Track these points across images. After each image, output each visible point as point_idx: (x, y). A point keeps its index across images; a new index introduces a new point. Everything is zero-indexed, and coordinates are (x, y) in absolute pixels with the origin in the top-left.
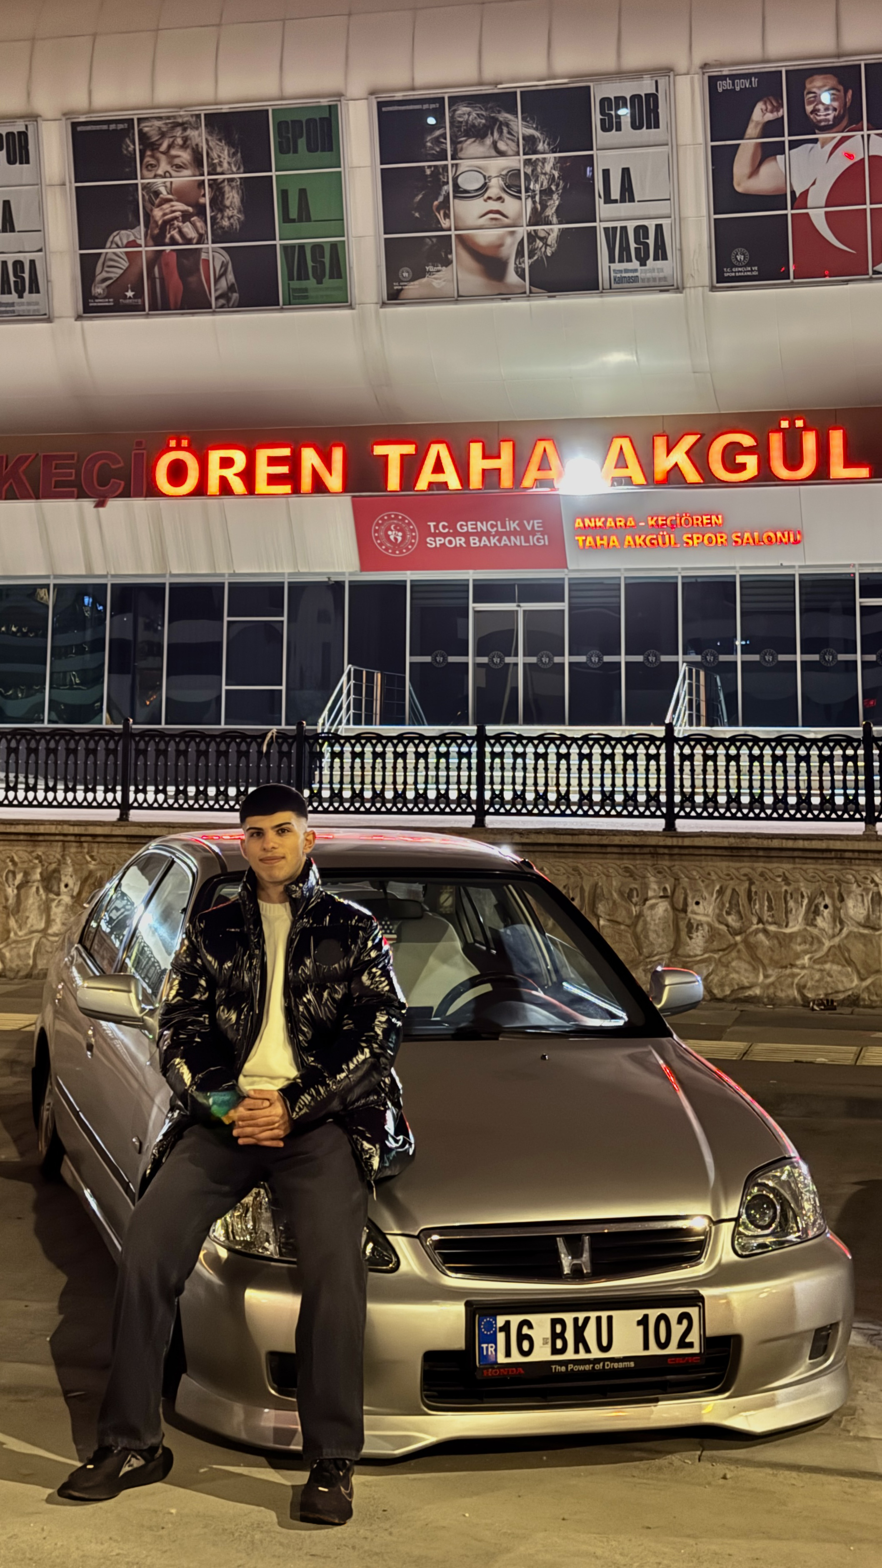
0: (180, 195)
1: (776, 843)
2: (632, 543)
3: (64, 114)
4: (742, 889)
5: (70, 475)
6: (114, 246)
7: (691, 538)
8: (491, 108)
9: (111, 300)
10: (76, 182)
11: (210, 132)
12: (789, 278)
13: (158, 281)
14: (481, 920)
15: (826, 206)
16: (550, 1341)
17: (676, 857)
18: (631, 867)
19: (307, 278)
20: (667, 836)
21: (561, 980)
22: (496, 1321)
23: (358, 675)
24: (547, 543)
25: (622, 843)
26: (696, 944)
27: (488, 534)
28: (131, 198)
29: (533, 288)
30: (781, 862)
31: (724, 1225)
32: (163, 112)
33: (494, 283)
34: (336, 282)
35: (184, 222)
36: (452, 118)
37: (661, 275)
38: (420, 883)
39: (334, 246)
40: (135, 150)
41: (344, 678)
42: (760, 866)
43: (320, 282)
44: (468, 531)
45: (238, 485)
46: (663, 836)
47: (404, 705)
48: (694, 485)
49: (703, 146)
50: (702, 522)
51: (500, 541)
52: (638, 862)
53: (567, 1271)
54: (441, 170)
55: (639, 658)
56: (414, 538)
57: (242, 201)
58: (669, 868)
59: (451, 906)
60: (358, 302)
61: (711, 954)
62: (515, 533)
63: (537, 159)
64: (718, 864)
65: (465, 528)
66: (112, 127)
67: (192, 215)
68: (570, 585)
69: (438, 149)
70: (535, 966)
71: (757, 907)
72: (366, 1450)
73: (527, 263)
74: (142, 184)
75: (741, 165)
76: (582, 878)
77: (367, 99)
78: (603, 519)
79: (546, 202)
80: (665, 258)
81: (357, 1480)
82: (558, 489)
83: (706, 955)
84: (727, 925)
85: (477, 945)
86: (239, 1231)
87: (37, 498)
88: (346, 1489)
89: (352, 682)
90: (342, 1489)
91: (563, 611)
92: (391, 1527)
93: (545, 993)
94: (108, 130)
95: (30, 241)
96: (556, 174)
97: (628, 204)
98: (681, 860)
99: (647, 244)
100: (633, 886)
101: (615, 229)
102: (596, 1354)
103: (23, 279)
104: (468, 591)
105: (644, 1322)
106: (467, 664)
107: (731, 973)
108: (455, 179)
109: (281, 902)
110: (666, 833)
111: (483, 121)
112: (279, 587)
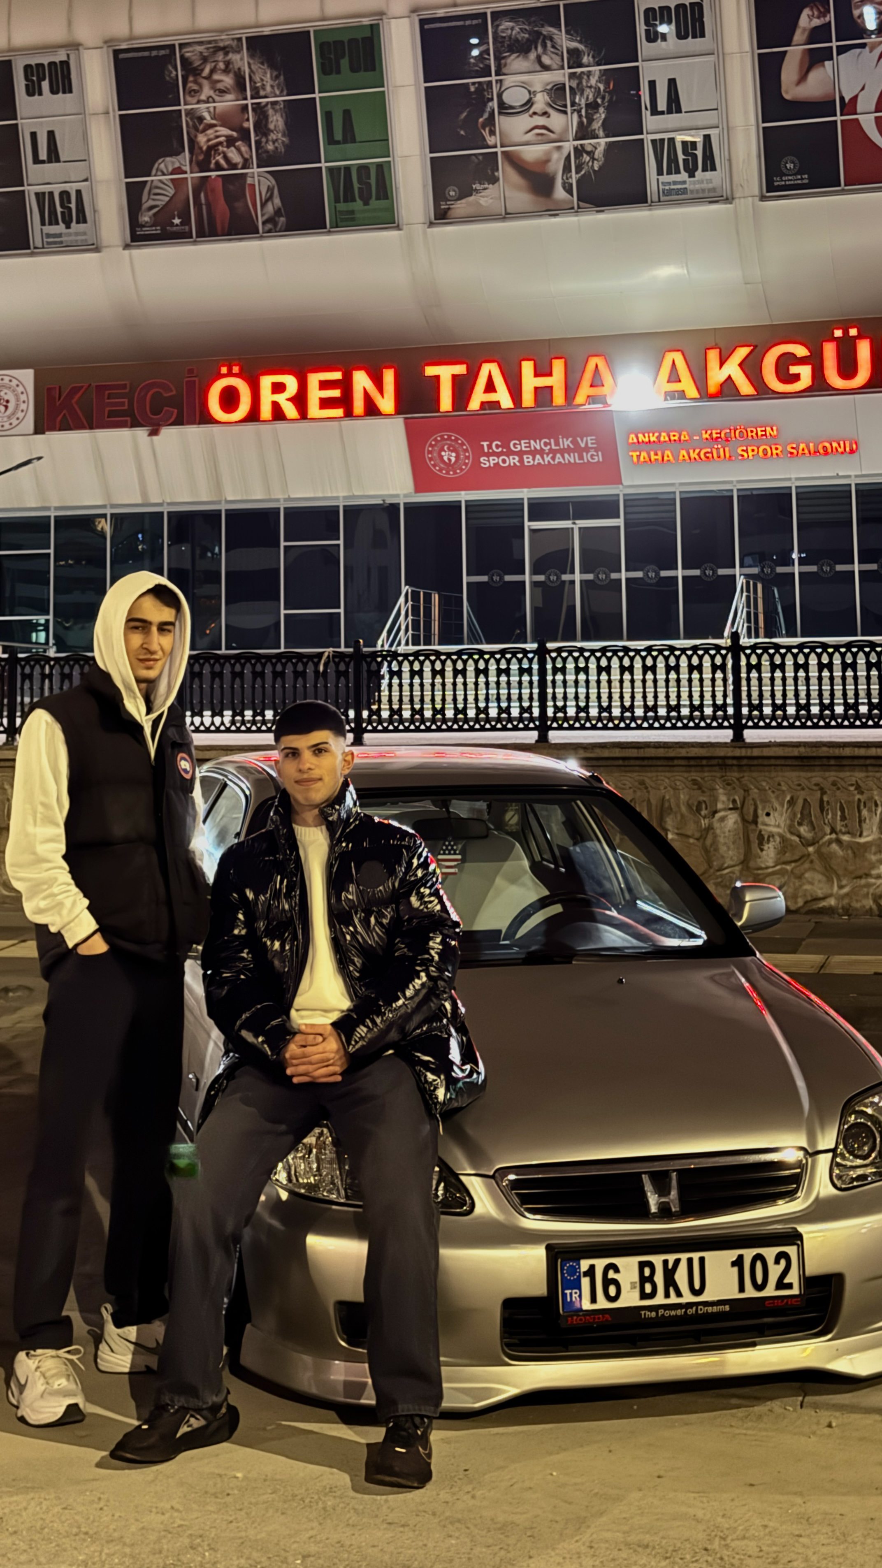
0: (224, 120)
1: (847, 752)
2: (686, 457)
3: (106, 42)
4: (814, 799)
5: (123, 404)
6: (159, 173)
7: (746, 451)
8: (534, 22)
9: (158, 228)
10: (120, 109)
11: (252, 56)
12: (839, 185)
13: (204, 207)
14: (549, 836)
15: (876, 111)
16: (638, 1285)
17: (745, 768)
18: (699, 779)
19: (354, 200)
20: (735, 747)
21: (634, 899)
22: (579, 1265)
23: (415, 596)
24: (601, 460)
25: (689, 755)
26: (769, 855)
27: (541, 452)
28: (175, 124)
29: (581, 203)
30: (853, 771)
31: (822, 1157)
32: (205, 37)
33: (541, 199)
34: (382, 203)
35: (228, 147)
36: (495, 34)
37: (710, 186)
38: (484, 801)
39: (380, 166)
40: (177, 76)
41: (402, 600)
42: (832, 775)
43: (366, 203)
44: (521, 450)
45: (290, 411)
46: (732, 747)
47: (462, 625)
48: (748, 398)
49: (749, 55)
50: (757, 434)
51: (553, 458)
52: (706, 774)
53: (654, 1209)
54: (485, 87)
55: (696, 572)
56: (468, 458)
57: (286, 124)
58: (738, 779)
59: (517, 824)
60: (405, 222)
61: (784, 866)
62: (568, 450)
63: (582, 73)
64: (787, 774)
65: (519, 447)
66: (154, 53)
67: (236, 140)
68: (625, 501)
69: (481, 66)
70: (607, 885)
71: (830, 816)
72: (446, 1404)
73: (574, 178)
74: (186, 110)
75: (789, 72)
76: (648, 792)
77: (409, 17)
78: (656, 434)
79: (593, 115)
80: (713, 169)
81: (436, 1436)
82: (609, 406)
83: (778, 867)
84: (799, 836)
85: (545, 863)
86: (302, 1173)
87: (91, 428)
88: (425, 1449)
89: (410, 603)
90: (421, 1449)
91: (618, 528)
92: (473, 1489)
93: (619, 913)
94: (150, 57)
95: (75, 171)
96: (602, 87)
97: (675, 115)
98: (751, 771)
99: (696, 155)
100: (701, 798)
101: (662, 140)
102: (688, 1297)
103: (70, 209)
104: (523, 510)
105: (738, 1263)
106: (524, 583)
107: (804, 884)
108: (500, 96)
109: (316, 826)
110: (734, 744)
111: (527, 36)
112: (334, 510)
